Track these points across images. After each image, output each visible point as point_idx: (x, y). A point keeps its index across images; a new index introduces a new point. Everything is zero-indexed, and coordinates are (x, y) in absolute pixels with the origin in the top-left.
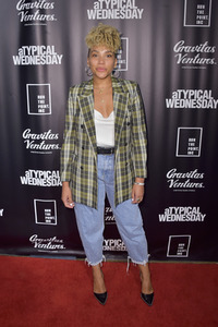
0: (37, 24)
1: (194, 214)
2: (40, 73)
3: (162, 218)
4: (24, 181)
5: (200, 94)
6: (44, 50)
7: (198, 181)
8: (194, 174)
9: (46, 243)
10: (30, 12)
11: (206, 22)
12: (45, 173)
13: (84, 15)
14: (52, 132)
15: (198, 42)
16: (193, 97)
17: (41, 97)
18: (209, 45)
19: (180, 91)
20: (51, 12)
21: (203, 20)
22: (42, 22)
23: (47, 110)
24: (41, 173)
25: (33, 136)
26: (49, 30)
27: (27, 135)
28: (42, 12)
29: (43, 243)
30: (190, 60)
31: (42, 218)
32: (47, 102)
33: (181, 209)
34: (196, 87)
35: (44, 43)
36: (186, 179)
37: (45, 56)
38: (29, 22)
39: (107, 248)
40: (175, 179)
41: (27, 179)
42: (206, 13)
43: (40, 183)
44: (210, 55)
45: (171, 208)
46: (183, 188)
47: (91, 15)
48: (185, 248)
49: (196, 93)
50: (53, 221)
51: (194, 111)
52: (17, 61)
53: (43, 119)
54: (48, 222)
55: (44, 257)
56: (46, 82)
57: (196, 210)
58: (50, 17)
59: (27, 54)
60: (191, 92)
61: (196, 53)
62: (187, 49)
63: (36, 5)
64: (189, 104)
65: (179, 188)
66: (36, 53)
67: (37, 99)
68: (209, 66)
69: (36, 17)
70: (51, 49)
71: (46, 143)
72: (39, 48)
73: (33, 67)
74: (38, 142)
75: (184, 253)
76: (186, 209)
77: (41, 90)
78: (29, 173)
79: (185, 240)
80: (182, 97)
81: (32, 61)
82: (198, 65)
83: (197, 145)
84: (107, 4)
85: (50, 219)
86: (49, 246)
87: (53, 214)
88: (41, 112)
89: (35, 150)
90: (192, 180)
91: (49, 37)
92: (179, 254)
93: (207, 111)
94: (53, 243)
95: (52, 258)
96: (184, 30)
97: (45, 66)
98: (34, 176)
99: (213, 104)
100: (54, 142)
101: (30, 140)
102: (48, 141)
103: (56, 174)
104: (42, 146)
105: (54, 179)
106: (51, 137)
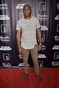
0: (3, 10)
2: (4, 22)
6: (5, 16)
7: (44, 48)
8: (43, 46)
9: (7, 65)
10: (1, 7)
12: (6, 47)
13: (15, 8)
16: (42, 28)
17: (5, 28)
21: (44, 9)
22: (5, 9)
23: (6, 31)
24: (5, 47)
25: (3, 38)
26: (6, 11)
28: (5, 7)
29: (6, 65)
30: (41, 19)
31: (5, 58)
32: (6, 29)
34: (43, 25)
35: (5, 14)
39: (22, 66)
41: (1, 49)
42: (45, 7)
43: (5, 49)
44: (46, 17)
47: (17, 8)
48: (42, 65)
49: (43, 27)
50: (8, 59)
51: (42, 31)
53: (5, 33)
56: (6, 24)
57: (44, 55)
59: (1, 17)
61: (42, 17)
63: (3, 5)
66: (3, 17)
67: (3, 28)
68: (46, 20)
70: (7, 16)
72: (4, 16)
73: (2, 20)
74: (4, 39)
75: (42, 66)
77: (5, 26)
82: (43, 20)
83: (43, 39)
84: (21, 5)
86: (7, 66)
87: (8, 57)
89: (3, 41)
91: (7, 13)
92: (40, 67)
94: (9, 65)
95: (8, 69)
96: (39, 11)
97: (6, 20)
98: (3, 48)
99: (47, 29)
100: (8, 39)
101: (2, 39)
102: (7, 39)
103: (9, 47)
104: (5, 40)
105: (8, 48)
106: (7, 38)
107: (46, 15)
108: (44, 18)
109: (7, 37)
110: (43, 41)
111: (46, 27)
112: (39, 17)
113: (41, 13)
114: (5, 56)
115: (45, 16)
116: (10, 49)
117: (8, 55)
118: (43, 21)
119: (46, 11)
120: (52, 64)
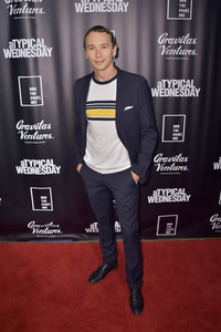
0: (26, 17)
1: (179, 195)
2: (31, 65)
3: (151, 200)
4: (19, 170)
5: (183, 84)
6: (34, 43)
7: (183, 164)
8: (179, 158)
9: (44, 228)
10: (19, 5)
11: (187, 15)
12: (40, 162)
13: (72, 8)
14: (45, 123)
15: (180, 34)
16: (176, 86)
17: (32, 88)
18: (191, 37)
19: (164, 81)
20: (40, 5)
21: (185, 13)
22: (31, 15)
23: (39, 102)
24: (36, 162)
25: (27, 127)
26: (38, 23)
27: (20, 126)
28: (31, 5)
29: (40, 228)
30: (173, 52)
31: (38, 205)
32: (38, 94)
33: (168, 191)
34: (179, 77)
35: (34, 36)
36: (172, 163)
37: (35, 49)
38: (18, 15)
40: (162, 163)
41: (22, 169)
42: (188, 6)
43: (36, 171)
44: (192, 47)
45: (159, 190)
47: (79, 8)
48: (173, 227)
49: (179, 82)
50: (49, 207)
51: (178, 99)
52: (8, 54)
54: (44, 208)
55: (43, 242)
56: (37, 74)
57: (182, 191)
58: (38, 11)
59: (17, 47)
60: (175, 82)
61: (178, 45)
62: (171, 41)
64: (172, 93)
66: (26, 46)
67: (28, 91)
68: (191, 57)
69: (25, 10)
70: (41, 42)
72: (29, 41)
73: (24, 60)
74: (32, 132)
75: (172, 232)
76: (172, 191)
77: (33, 82)
78: (24, 163)
79: (173, 220)
80: (167, 86)
81: (23, 53)
82: (181, 56)
83: (181, 131)
85: (46, 205)
86: (46, 231)
87: (49, 201)
88: (34, 103)
89: (29, 140)
90: (178, 164)
91: (39, 31)
93: (190, 99)
94: (50, 228)
96: (167, 22)
97: (36, 58)
98: (29, 165)
99: (195, 92)
100: (47, 132)
101: (24, 131)
102: (41, 132)
103: (50, 162)
104: (36, 136)
105: (48, 167)
106: (44, 127)
107: (192, 37)
108: (183, 48)
109: (41, 125)
110: (180, 138)
111: (190, 84)
112: (167, 45)
113: (173, 29)
115: (186, 40)
116: (56, 170)
118: (179, 63)
119: (193, 22)
120: (210, 225)
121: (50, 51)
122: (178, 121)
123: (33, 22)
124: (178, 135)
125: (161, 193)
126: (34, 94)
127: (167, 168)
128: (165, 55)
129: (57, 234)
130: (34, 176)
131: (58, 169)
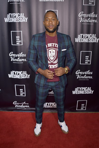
1: (88, 91)
2: (17, 26)
3: (74, 93)
4: (10, 76)
5: (91, 36)
6: (19, 15)
7: (90, 75)
8: (88, 72)
11: (93, 3)
14: (23, 53)
15: (89, 12)
16: (87, 37)
17: (18, 37)
19: (81, 35)
22: (18, 2)
23: (20, 43)
24: (18, 72)
25: (14, 55)
26: (21, 6)
27: (11, 55)
29: (19, 105)
31: (19, 93)
32: (20, 39)
33: (83, 88)
34: (88, 33)
35: (19, 12)
36: (85, 74)
37: (19, 18)
38: (12, 2)
39: (49, 107)
40: (80, 74)
41: (11, 75)
44: (95, 18)
45: (78, 88)
46: (83, 79)
48: (85, 106)
49: (89, 35)
50: (24, 95)
51: (88, 44)
52: (6, 20)
54: (21, 95)
55: (20, 111)
56: (20, 30)
57: (89, 89)
59: (11, 17)
60: (87, 35)
61: (88, 17)
62: (85, 15)
64: (85, 40)
65: (81, 79)
66: (15, 17)
67: (16, 38)
70: (22, 15)
71: (20, 59)
72: (17, 15)
73: (14, 23)
74: (16, 58)
75: (84, 108)
76: (85, 88)
77: (18, 34)
78: (12, 72)
80: (83, 37)
81: (13, 20)
83: (89, 59)
85: (22, 93)
86: (22, 106)
87: (24, 91)
88: (18, 44)
89: (15, 62)
90: (87, 75)
91: (22, 9)
92: (82, 109)
94: (24, 105)
95: (24, 112)
96: (83, 7)
97: (20, 23)
98: (15, 74)
100: (24, 58)
101: (13, 57)
103: (25, 73)
106: (23, 55)
107: (95, 13)
108: (91, 19)
110: (89, 63)
111: (94, 36)
112: (83, 17)
113: (86, 10)
114: (18, 88)
115: (92, 15)
116: (27, 76)
117: (22, 87)
118: (89, 26)
119: (96, 7)
121: (27, 19)
122: (88, 54)
123: (19, 5)
124: (88, 61)
125: (79, 90)
126: (18, 39)
127: (82, 77)
128: (82, 22)
129: (27, 108)
130: (17, 79)
131: (29, 76)
